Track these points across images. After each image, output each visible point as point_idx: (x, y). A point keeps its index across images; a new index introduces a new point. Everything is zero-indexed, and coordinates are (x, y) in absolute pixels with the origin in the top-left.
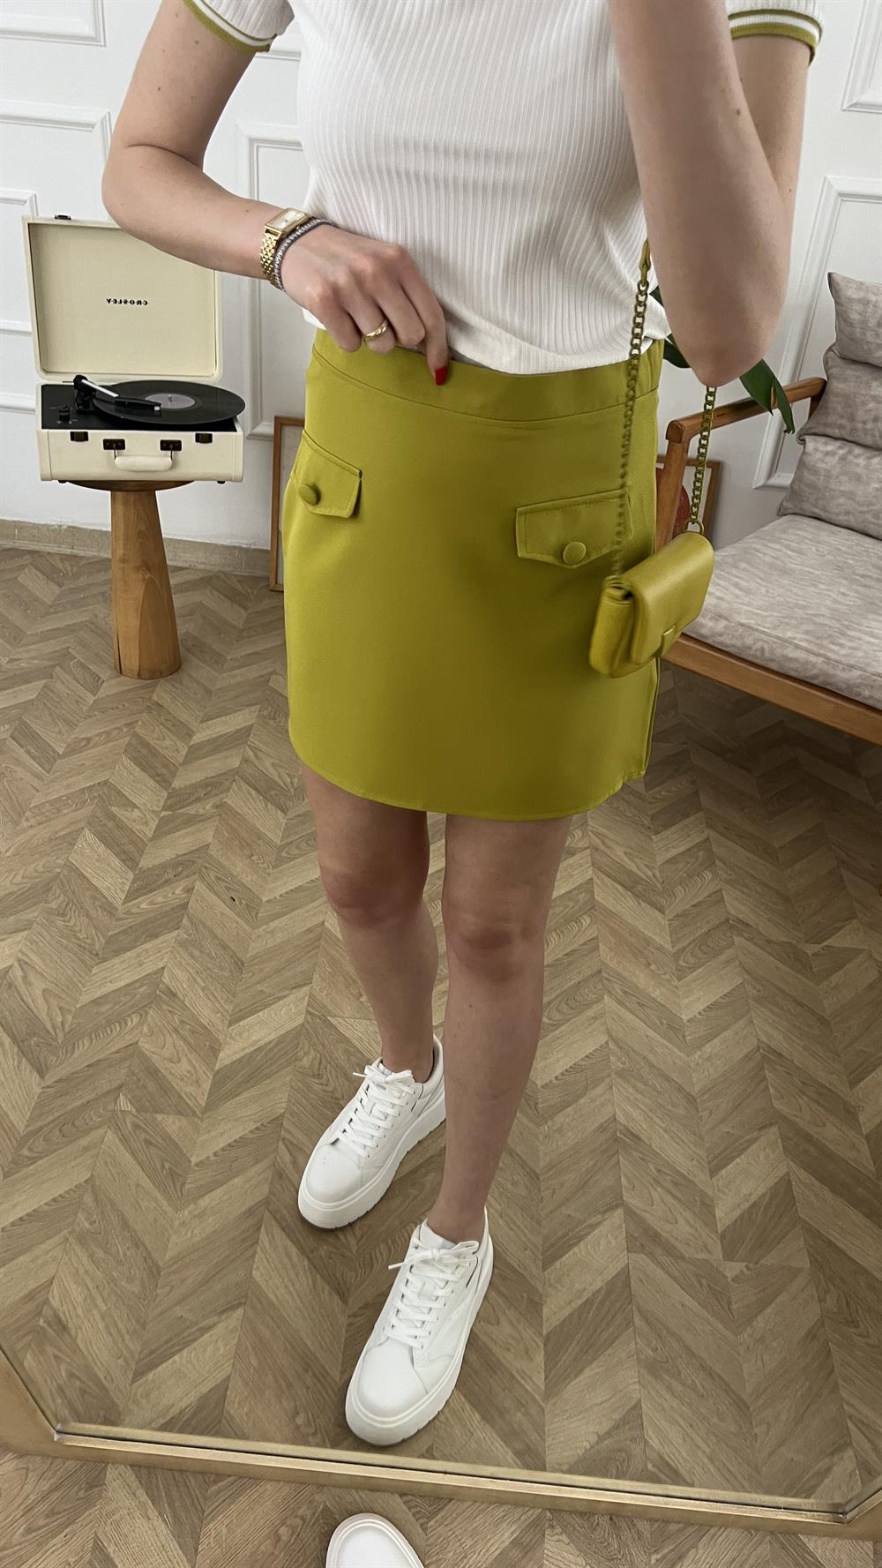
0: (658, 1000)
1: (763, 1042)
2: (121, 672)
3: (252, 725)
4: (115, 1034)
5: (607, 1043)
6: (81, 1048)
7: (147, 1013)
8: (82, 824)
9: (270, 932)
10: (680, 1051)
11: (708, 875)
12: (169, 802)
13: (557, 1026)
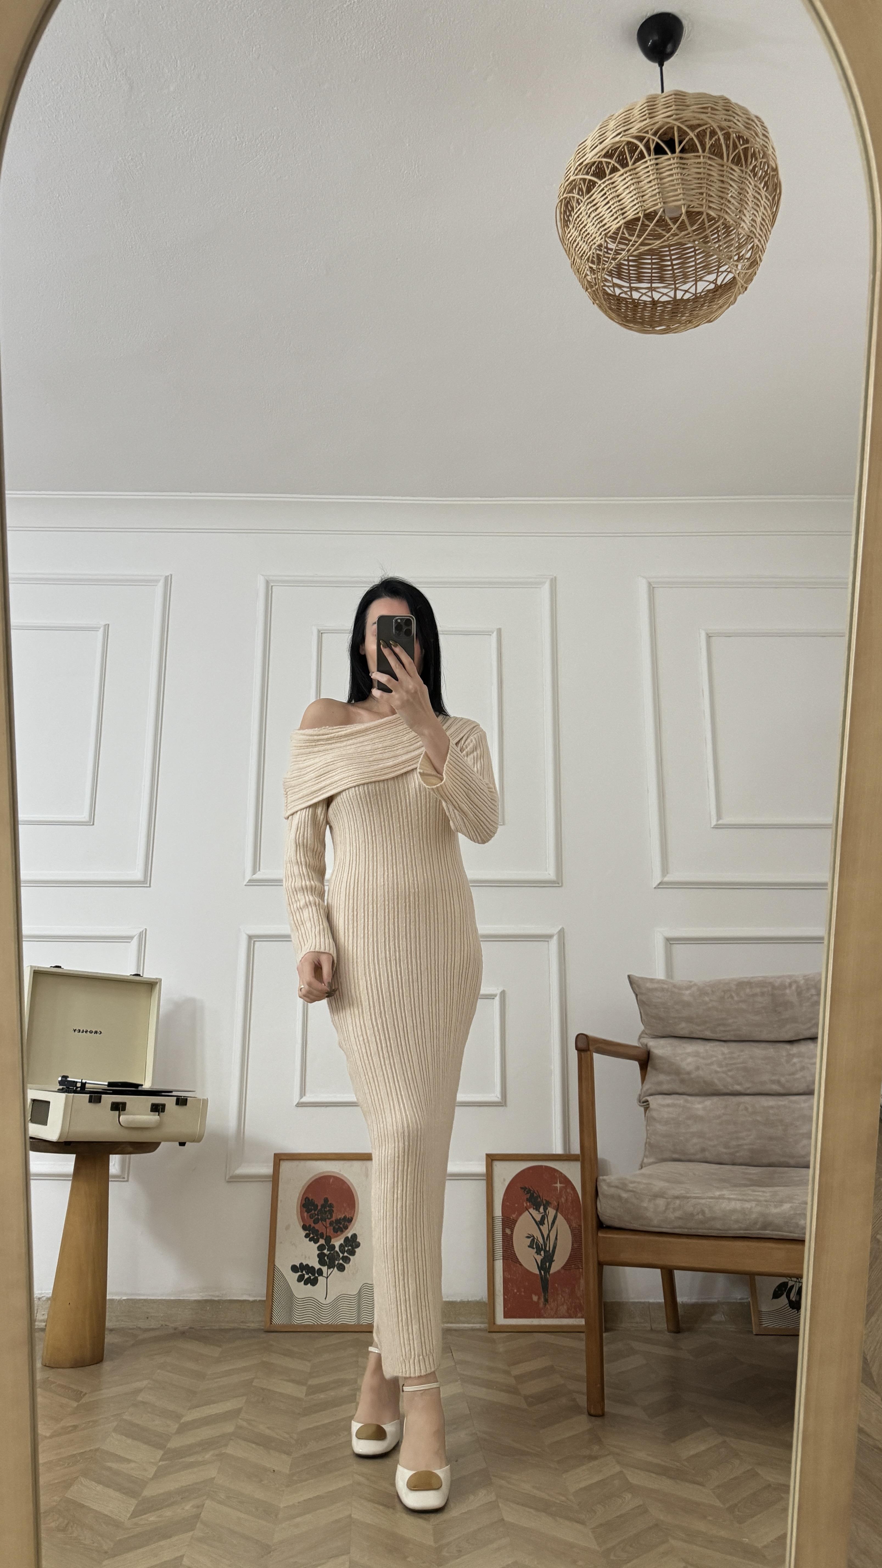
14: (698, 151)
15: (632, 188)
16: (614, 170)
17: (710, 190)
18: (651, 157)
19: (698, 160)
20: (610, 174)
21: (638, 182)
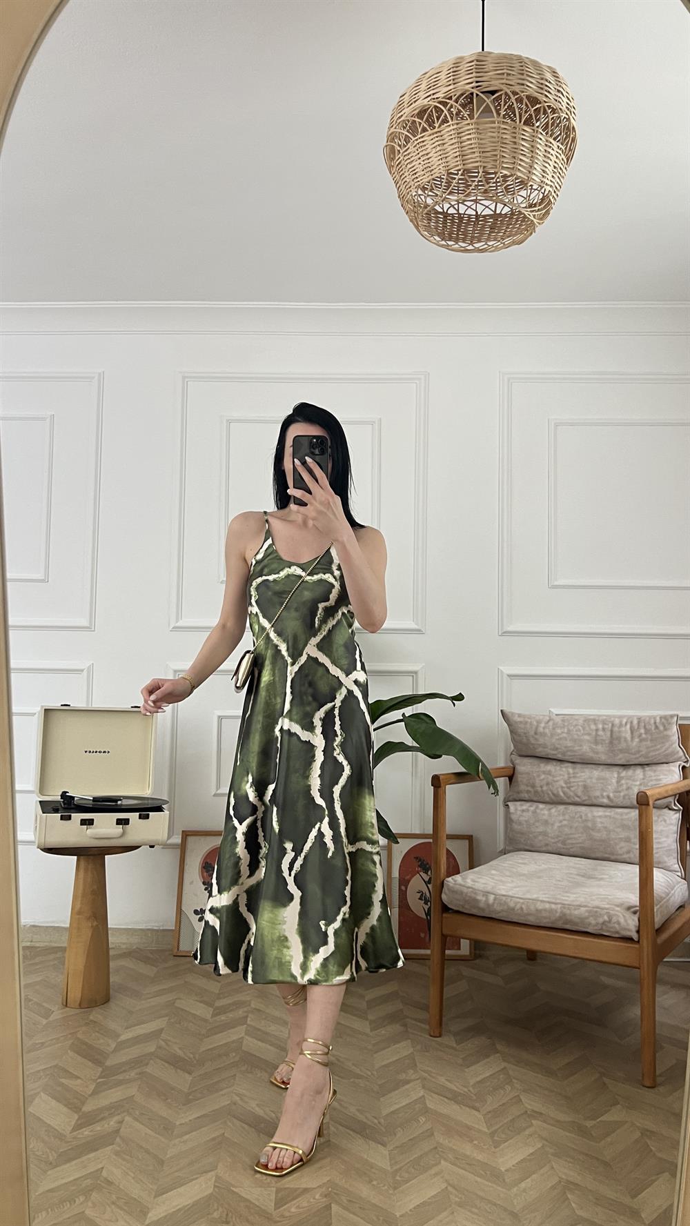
0: (482, 1160)
1: (563, 1179)
2: (66, 1006)
3: (162, 1029)
4: (66, 1208)
5: (446, 1188)
6: (40, 1217)
7: (91, 1195)
8: (39, 1090)
9: (185, 1142)
10: (503, 1188)
11: (508, 1088)
12: (103, 1074)
13: (407, 1181)
14: (493, 117)
15: (438, 148)
16: (424, 130)
17: (503, 151)
18: (453, 122)
19: (493, 125)
20: (421, 134)
21: (443, 144)
